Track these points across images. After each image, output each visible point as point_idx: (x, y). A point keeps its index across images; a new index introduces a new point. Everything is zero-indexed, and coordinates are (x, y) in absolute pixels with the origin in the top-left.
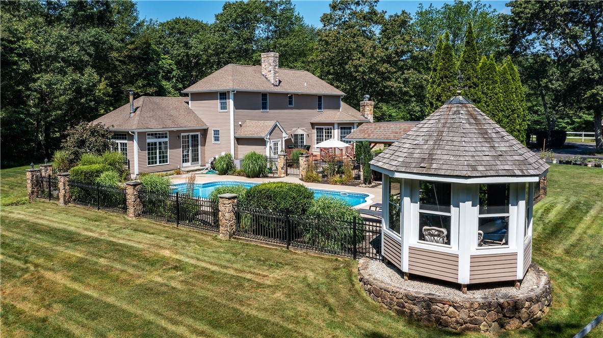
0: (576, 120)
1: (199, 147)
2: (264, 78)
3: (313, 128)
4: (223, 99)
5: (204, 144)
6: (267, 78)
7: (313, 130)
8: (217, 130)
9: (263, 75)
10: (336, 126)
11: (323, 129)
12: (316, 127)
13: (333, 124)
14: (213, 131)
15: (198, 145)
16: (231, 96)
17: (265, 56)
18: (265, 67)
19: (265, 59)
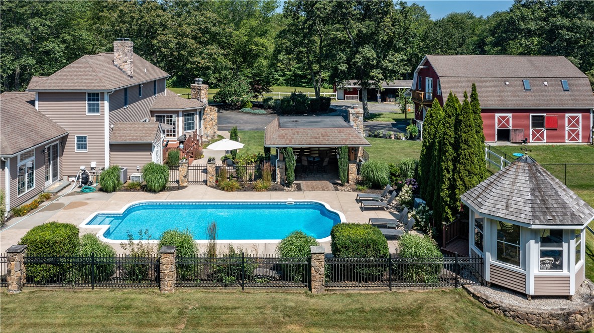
0: (287, 73)
1: (59, 158)
2: (117, 68)
3: (152, 116)
4: (93, 100)
5: (62, 155)
6: (121, 69)
7: (152, 118)
8: (82, 137)
9: (116, 66)
10: (180, 114)
11: (164, 116)
12: (155, 114)
13: (177, 112)
14: (76, 138)
15: (57, 157)
16: (106, 97)
17: (119, 45)
18: (119, 57)
19: (119, 48)
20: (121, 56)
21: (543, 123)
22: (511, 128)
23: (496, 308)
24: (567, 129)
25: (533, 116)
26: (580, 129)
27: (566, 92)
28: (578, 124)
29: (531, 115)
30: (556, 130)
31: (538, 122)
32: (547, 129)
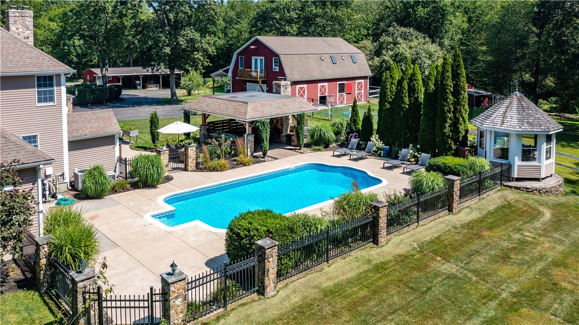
4: (45, 86)
8: (30, 137)
16: (63, 80)
17: (17, 14)
18: (17, 31)
19: (16, 19)
20: (20, 30)
21: (344, 90)
22: (327, 95)
23: (534, 190)
24: (356, 92)
25: (339, 84)
26: (363, 91)
27: (355, 64)
28: (362, 87)
29: (338, 83)
30: (351, 93)
31: (342, 89)
32: (346, 94)
